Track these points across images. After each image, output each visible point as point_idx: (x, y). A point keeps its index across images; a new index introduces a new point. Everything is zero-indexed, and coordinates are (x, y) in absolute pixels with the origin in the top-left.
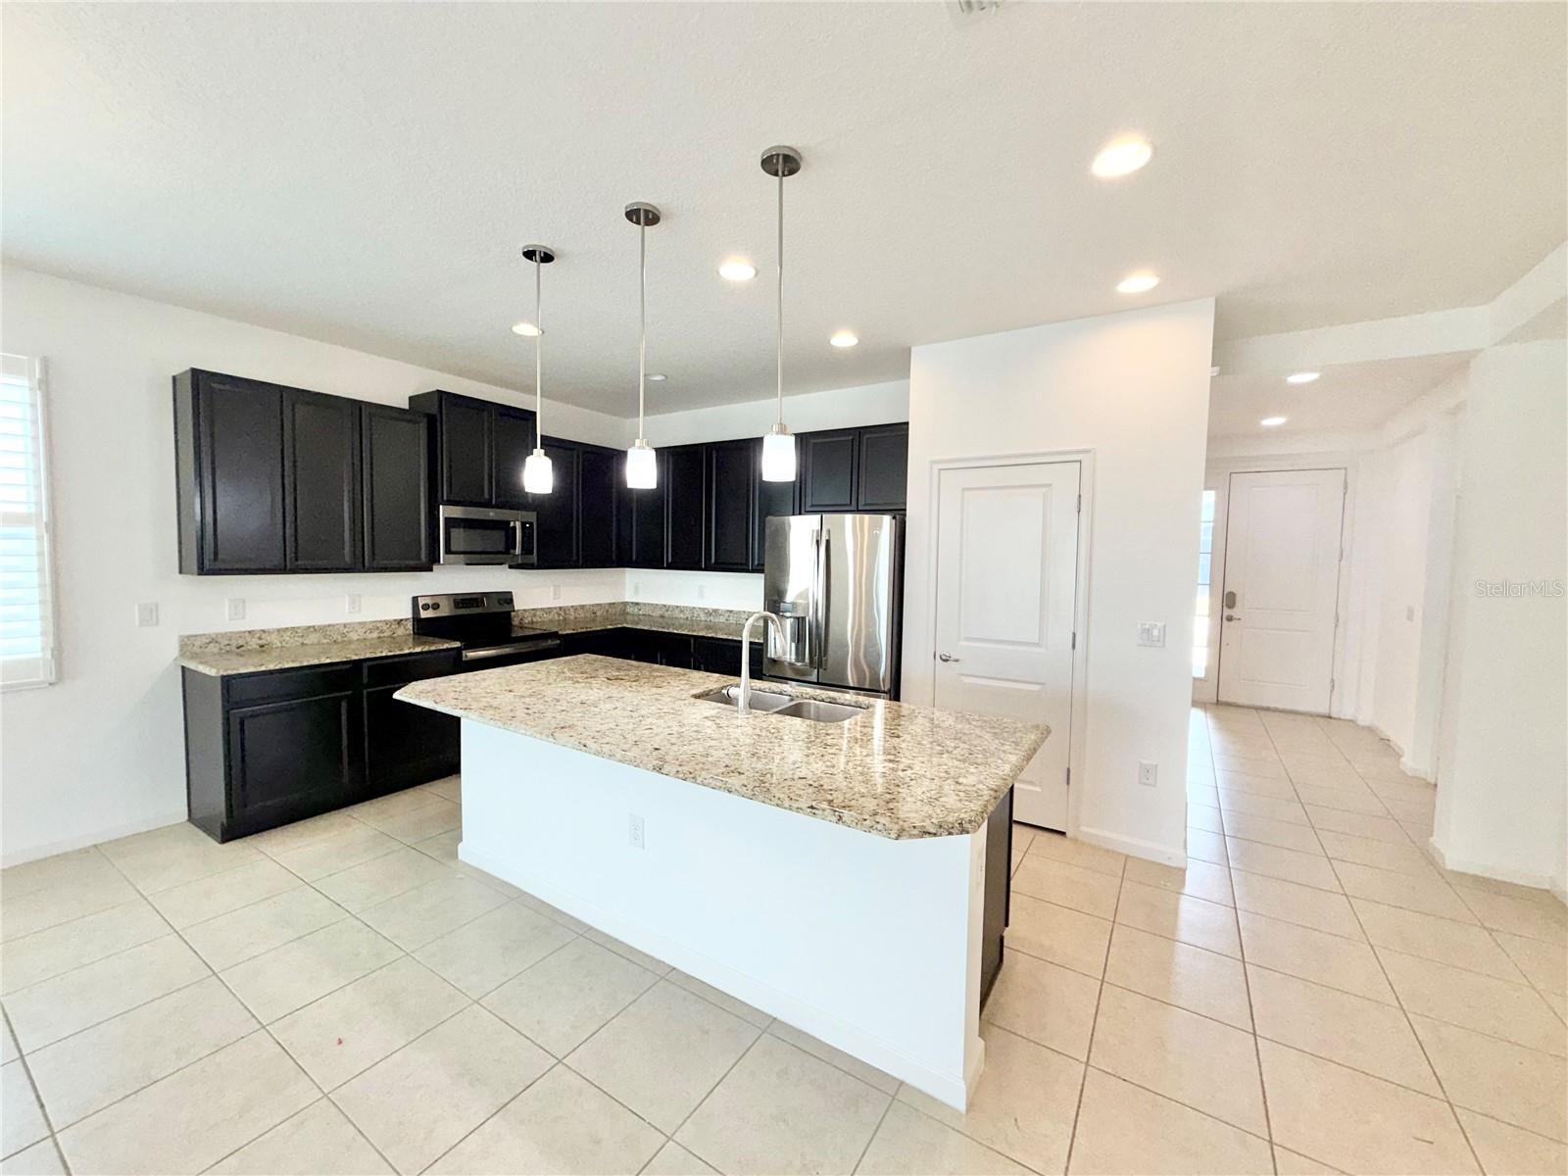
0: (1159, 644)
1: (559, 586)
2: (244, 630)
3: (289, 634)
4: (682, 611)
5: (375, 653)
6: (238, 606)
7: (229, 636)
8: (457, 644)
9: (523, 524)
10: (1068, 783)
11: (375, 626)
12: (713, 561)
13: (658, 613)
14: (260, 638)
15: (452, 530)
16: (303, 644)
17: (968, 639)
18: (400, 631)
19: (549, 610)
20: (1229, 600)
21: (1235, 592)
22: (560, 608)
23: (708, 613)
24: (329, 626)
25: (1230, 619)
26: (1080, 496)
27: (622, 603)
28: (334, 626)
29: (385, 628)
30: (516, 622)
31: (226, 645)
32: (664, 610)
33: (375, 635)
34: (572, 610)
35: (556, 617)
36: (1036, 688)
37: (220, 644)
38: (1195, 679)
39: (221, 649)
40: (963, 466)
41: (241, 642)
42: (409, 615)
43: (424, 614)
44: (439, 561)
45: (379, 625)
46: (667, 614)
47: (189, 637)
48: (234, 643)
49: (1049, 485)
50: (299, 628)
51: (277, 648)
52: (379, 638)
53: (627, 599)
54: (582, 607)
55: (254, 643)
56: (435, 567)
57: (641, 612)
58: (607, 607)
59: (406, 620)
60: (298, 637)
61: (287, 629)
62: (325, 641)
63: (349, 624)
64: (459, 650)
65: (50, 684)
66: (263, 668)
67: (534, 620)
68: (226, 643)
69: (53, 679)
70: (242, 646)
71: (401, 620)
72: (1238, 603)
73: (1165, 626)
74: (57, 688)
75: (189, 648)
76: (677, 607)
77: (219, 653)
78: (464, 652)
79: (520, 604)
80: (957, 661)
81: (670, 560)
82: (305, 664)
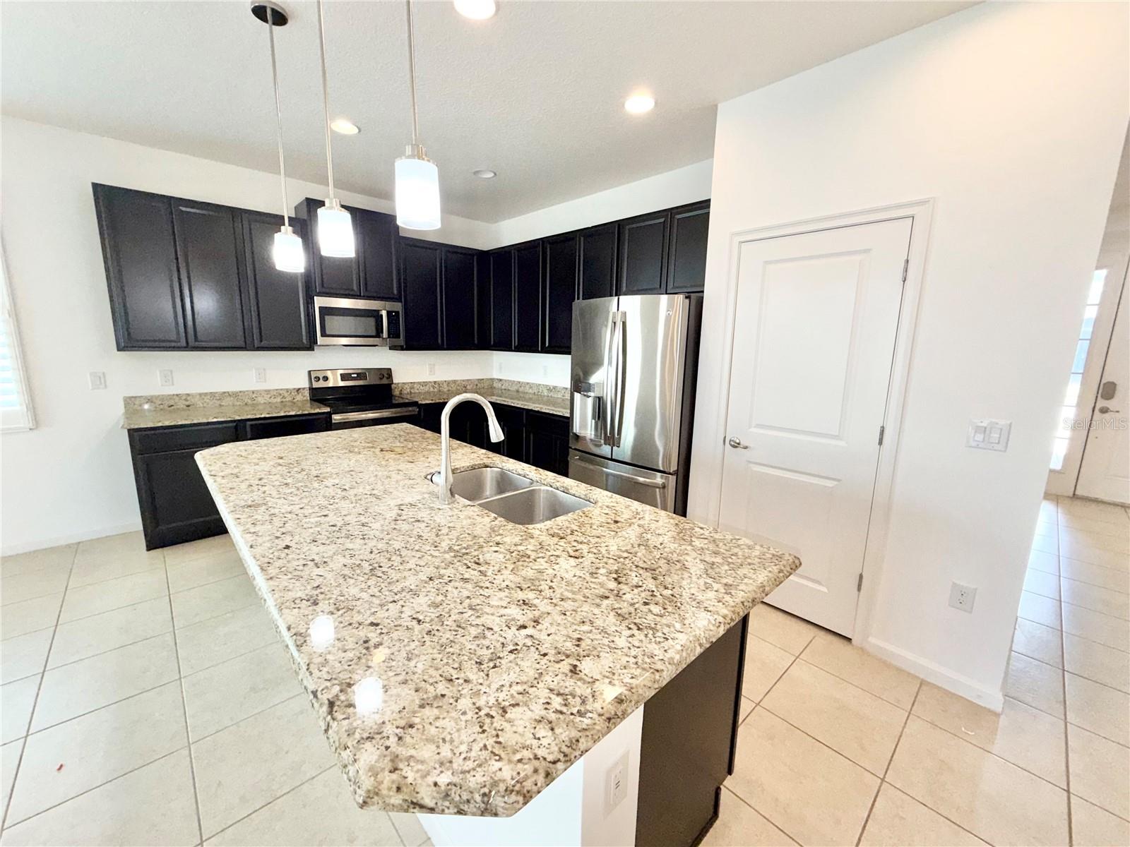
0: (996, 447)
1: (434, 365)
2: (172, 393)
3: (209, 397)
4: (531, 387)
5: (255, 415)
6: (168, 377)
7: (162, 398)
8: (328, 410)
9: (389, 313)
10: (859, 589)
11: (278, 393)
12: (547, 345)
13: (514, 388)
14: (186, 400)
15: (327, 317)
16: (220, 405)
17: (759, 426)
18: (299, 398)
19: (425, 384)
20: (1108, 390)
21: (1115, 382)
22: (435, 382)
23: (550, 390)
24: (240, 392)
25: (1104, 411)
26: (907, 261)
27: (491, 379)
28: (244, 392)
29: (286, 395)
30: (396, 392)
31: (160, 405)
32: (519, 385)
33: (279, 400)
34: (445, 384)
35: (432, 389)
36: (830, 484)
37: (155, 403)
38: (1052, 471)
39: (156, 408)
40: (767, 236)
41: (172, 403)
42: (307, 385)
43: (316, 385)
44: (317, 343)
45: (281, 392)
46: (521, 390)
47: (131, 398)
48: (167, 403)
49: (867, 251)
50: (217, 393)
51: (200, 407)
52: (282, 402)
53: (495, 376)
54: (455, 382)
55: (182, 404)
56: (315, 348)
57: (503, 387)
58: (476, 383)
59: (304, 389)
60: (216, 399)
61: (206, 393)
62: (238, 403)
63: (257, 391)
64: (329, 414)
65: (30, 429)
66: (160, 424)
67: (412, 391)
68: (160, 403)
69: (31, 425)
70: (172, 406)
71: (299, 389)
72: (1119, 394)
73: (1010, 425)
74: (35, 431)
75: (132, 406)
76: (528, 383)
77: (155, 411)
78: (333, 416)
79: (398, 379)
80: (746, 448)
81: (516, 344)
82: (195, 422)
